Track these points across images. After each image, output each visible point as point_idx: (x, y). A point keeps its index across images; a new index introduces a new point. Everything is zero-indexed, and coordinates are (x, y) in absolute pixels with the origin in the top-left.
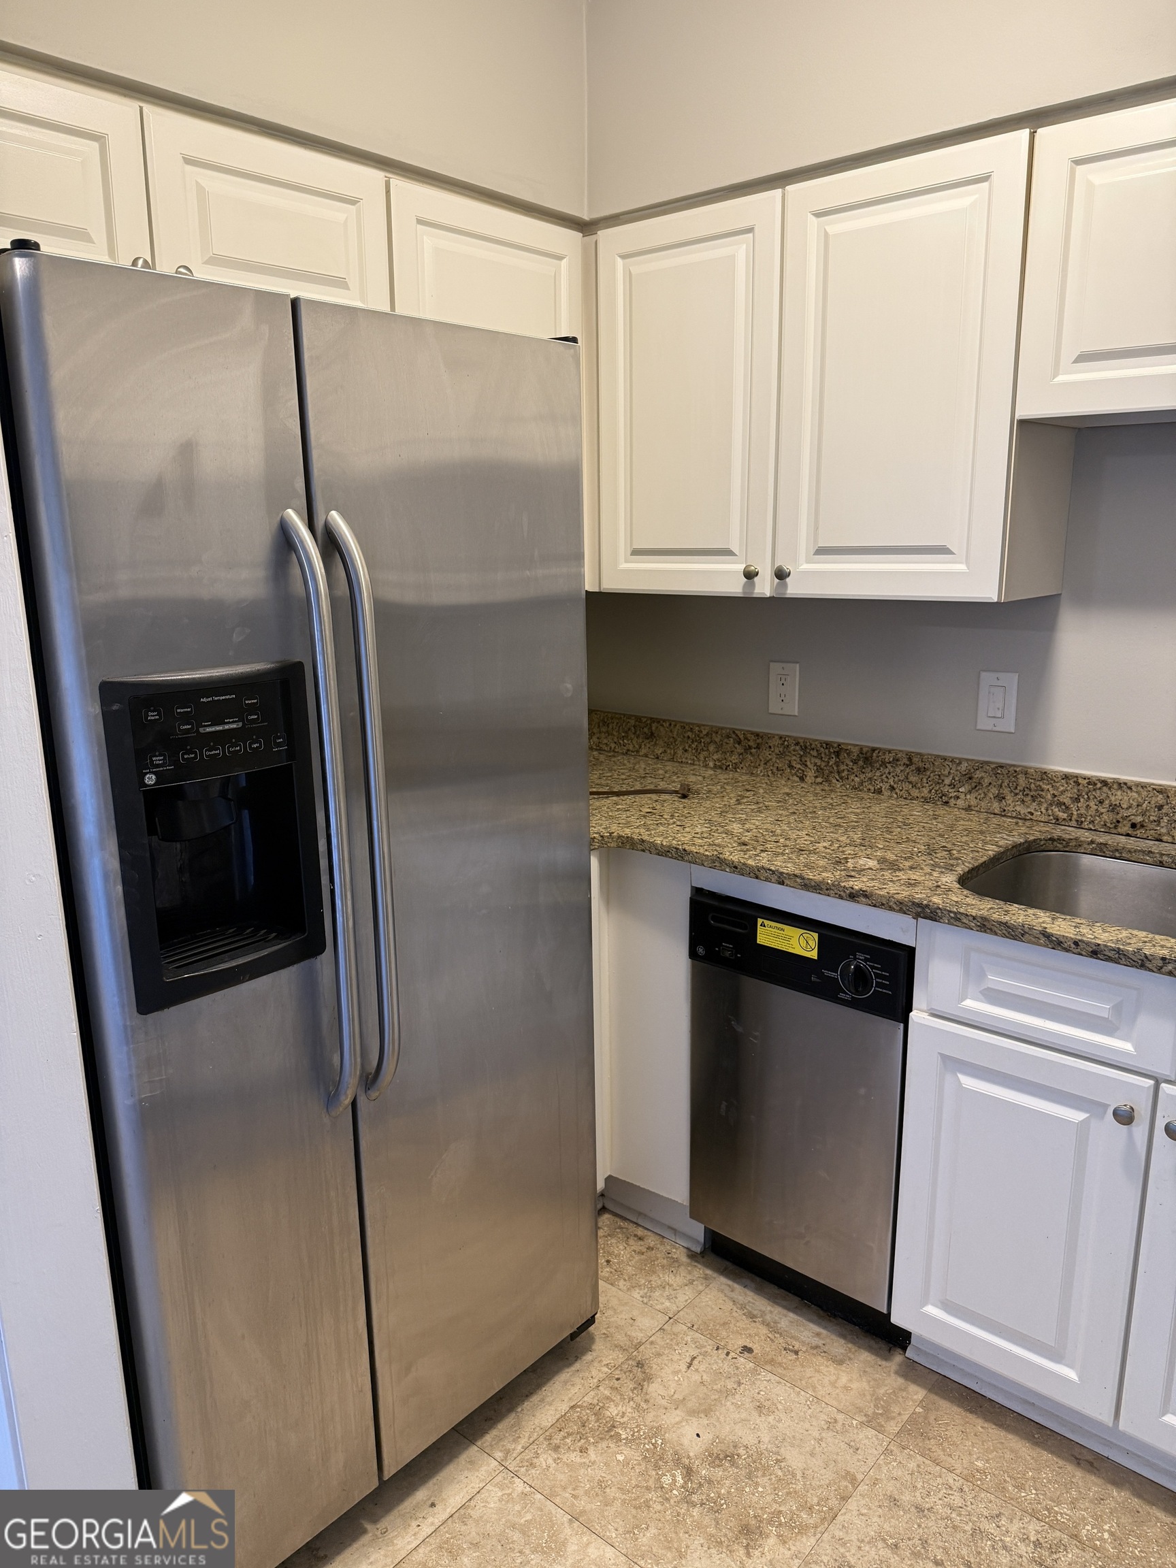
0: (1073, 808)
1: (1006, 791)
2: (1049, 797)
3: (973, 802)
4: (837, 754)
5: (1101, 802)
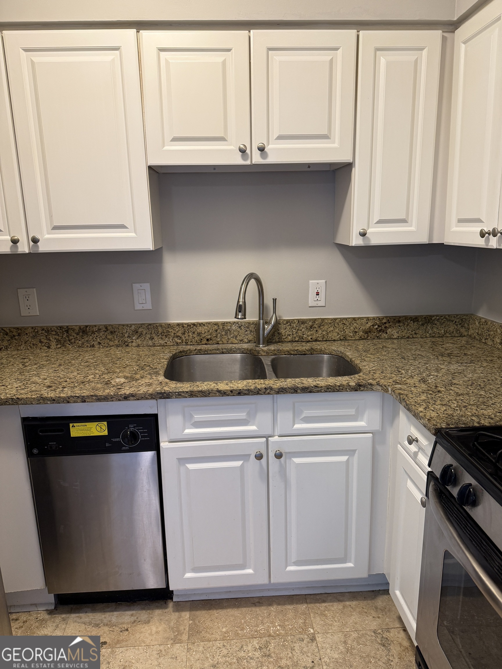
0: (183, 337)
1: (154, 335)
2: (172, 334)
3: (140, 343)
4: (67, 331)
5: (194, 333)
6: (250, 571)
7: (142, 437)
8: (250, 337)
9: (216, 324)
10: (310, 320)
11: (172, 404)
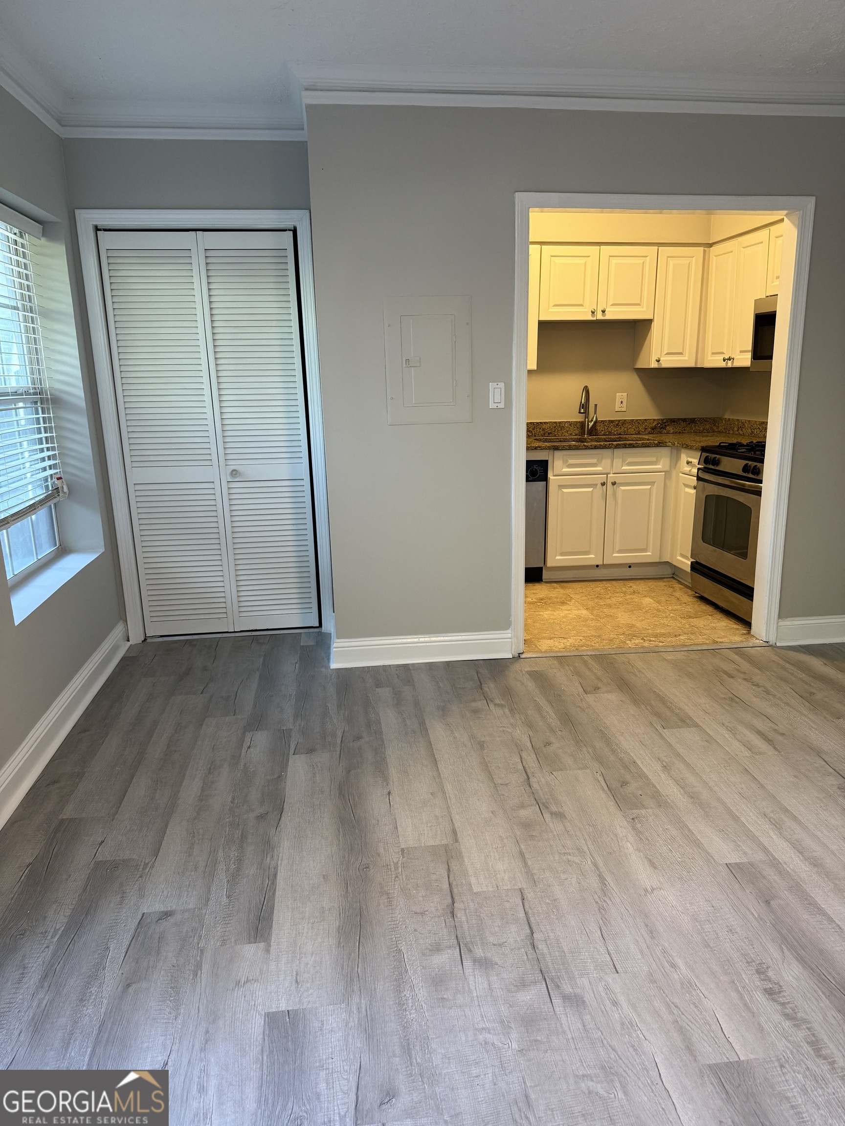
5: (540, 428)
6: (593, 556)
7: (540, 473)
8: (577, 432)
9: (555, 423)
10: (617, 420)
11: (558, 454)
